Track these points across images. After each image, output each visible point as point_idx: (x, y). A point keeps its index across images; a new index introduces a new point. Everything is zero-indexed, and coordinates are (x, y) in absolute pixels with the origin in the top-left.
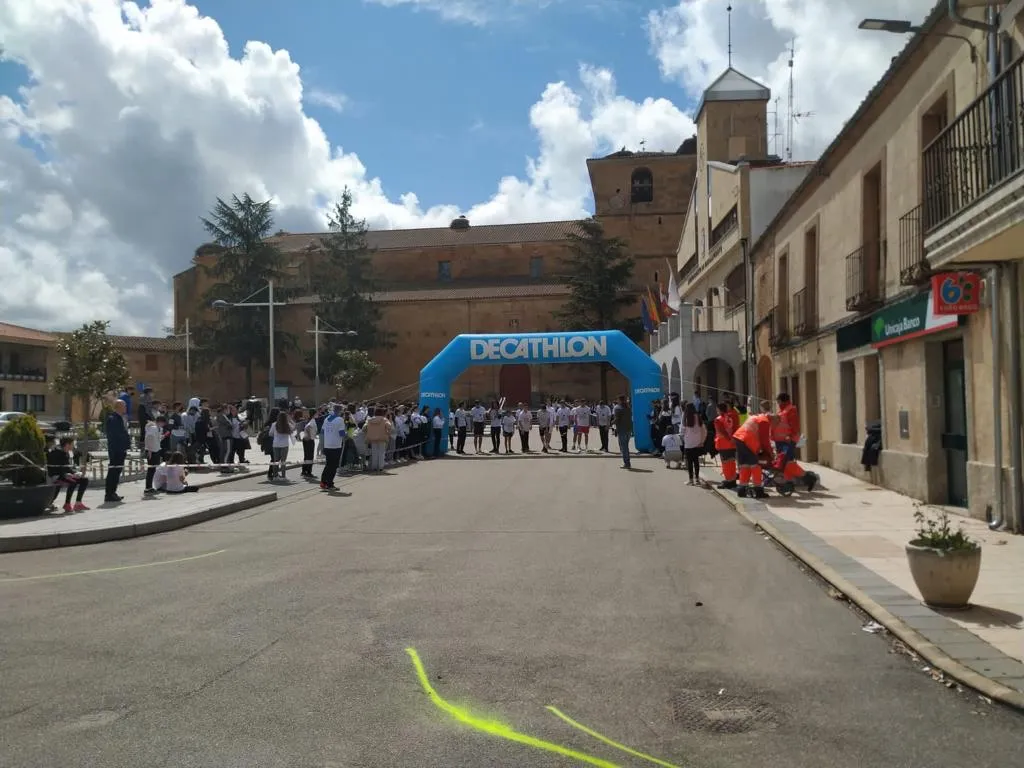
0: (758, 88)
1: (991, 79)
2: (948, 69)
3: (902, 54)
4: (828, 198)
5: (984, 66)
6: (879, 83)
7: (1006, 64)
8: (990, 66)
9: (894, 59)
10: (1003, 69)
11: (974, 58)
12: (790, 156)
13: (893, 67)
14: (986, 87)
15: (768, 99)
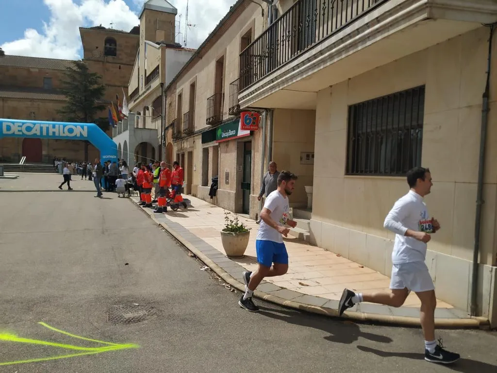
0: (172, 7)
1: (269, 25)
2: (253, 17)
3: (235, 6)
4: (201, 69)
5: (267, 19)
6: (225, 17)
7: (275, 20)
8: (269, 19)
9: (231, 7)
10: (274, 22)
11: (263, 15)
12: (186, 45)
13: (230, 11)
14: (267, 29)
15: (176, 14)
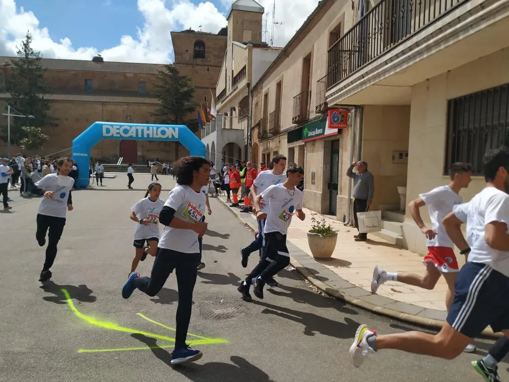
0: (259, 6)
1: (359, 19)
2: (342, 12)
4: (288, 67)
5: (357, 12)
6: (313, 13)
7: (366, 12)
8: (359, 12)
9: (319, 2)
10: (365, 14)
11: (353, 8)
12: (272, 43)
13: (319, 6)
14: (357, 22)
15: (263, 13)
